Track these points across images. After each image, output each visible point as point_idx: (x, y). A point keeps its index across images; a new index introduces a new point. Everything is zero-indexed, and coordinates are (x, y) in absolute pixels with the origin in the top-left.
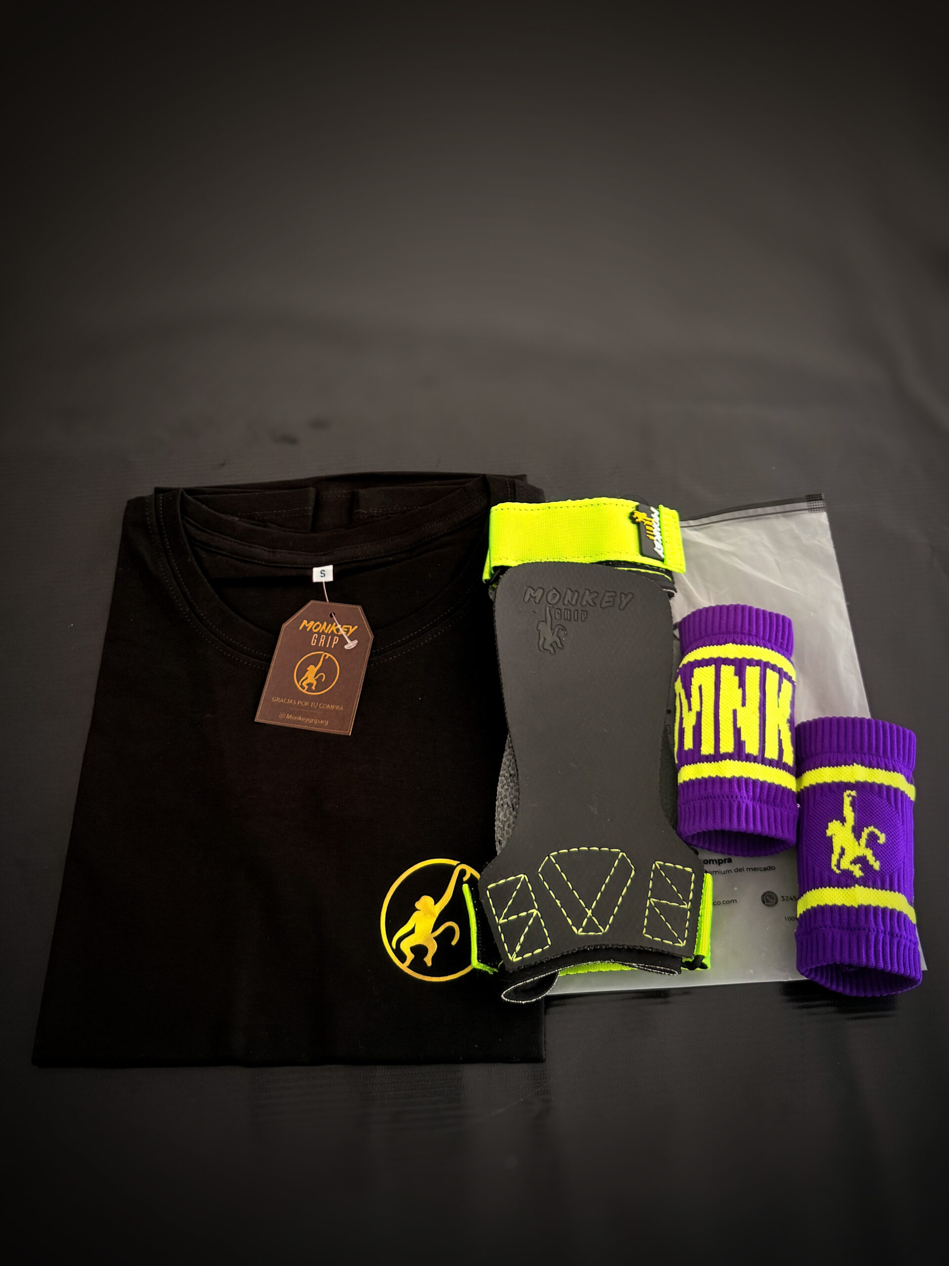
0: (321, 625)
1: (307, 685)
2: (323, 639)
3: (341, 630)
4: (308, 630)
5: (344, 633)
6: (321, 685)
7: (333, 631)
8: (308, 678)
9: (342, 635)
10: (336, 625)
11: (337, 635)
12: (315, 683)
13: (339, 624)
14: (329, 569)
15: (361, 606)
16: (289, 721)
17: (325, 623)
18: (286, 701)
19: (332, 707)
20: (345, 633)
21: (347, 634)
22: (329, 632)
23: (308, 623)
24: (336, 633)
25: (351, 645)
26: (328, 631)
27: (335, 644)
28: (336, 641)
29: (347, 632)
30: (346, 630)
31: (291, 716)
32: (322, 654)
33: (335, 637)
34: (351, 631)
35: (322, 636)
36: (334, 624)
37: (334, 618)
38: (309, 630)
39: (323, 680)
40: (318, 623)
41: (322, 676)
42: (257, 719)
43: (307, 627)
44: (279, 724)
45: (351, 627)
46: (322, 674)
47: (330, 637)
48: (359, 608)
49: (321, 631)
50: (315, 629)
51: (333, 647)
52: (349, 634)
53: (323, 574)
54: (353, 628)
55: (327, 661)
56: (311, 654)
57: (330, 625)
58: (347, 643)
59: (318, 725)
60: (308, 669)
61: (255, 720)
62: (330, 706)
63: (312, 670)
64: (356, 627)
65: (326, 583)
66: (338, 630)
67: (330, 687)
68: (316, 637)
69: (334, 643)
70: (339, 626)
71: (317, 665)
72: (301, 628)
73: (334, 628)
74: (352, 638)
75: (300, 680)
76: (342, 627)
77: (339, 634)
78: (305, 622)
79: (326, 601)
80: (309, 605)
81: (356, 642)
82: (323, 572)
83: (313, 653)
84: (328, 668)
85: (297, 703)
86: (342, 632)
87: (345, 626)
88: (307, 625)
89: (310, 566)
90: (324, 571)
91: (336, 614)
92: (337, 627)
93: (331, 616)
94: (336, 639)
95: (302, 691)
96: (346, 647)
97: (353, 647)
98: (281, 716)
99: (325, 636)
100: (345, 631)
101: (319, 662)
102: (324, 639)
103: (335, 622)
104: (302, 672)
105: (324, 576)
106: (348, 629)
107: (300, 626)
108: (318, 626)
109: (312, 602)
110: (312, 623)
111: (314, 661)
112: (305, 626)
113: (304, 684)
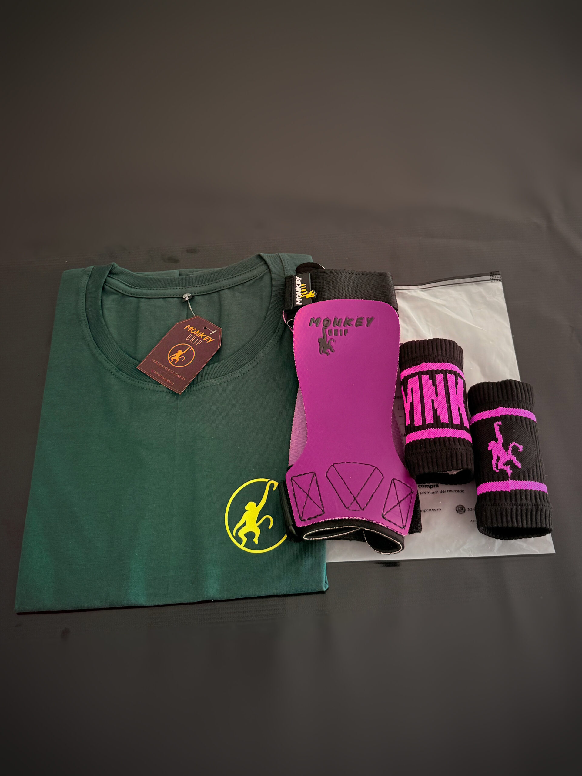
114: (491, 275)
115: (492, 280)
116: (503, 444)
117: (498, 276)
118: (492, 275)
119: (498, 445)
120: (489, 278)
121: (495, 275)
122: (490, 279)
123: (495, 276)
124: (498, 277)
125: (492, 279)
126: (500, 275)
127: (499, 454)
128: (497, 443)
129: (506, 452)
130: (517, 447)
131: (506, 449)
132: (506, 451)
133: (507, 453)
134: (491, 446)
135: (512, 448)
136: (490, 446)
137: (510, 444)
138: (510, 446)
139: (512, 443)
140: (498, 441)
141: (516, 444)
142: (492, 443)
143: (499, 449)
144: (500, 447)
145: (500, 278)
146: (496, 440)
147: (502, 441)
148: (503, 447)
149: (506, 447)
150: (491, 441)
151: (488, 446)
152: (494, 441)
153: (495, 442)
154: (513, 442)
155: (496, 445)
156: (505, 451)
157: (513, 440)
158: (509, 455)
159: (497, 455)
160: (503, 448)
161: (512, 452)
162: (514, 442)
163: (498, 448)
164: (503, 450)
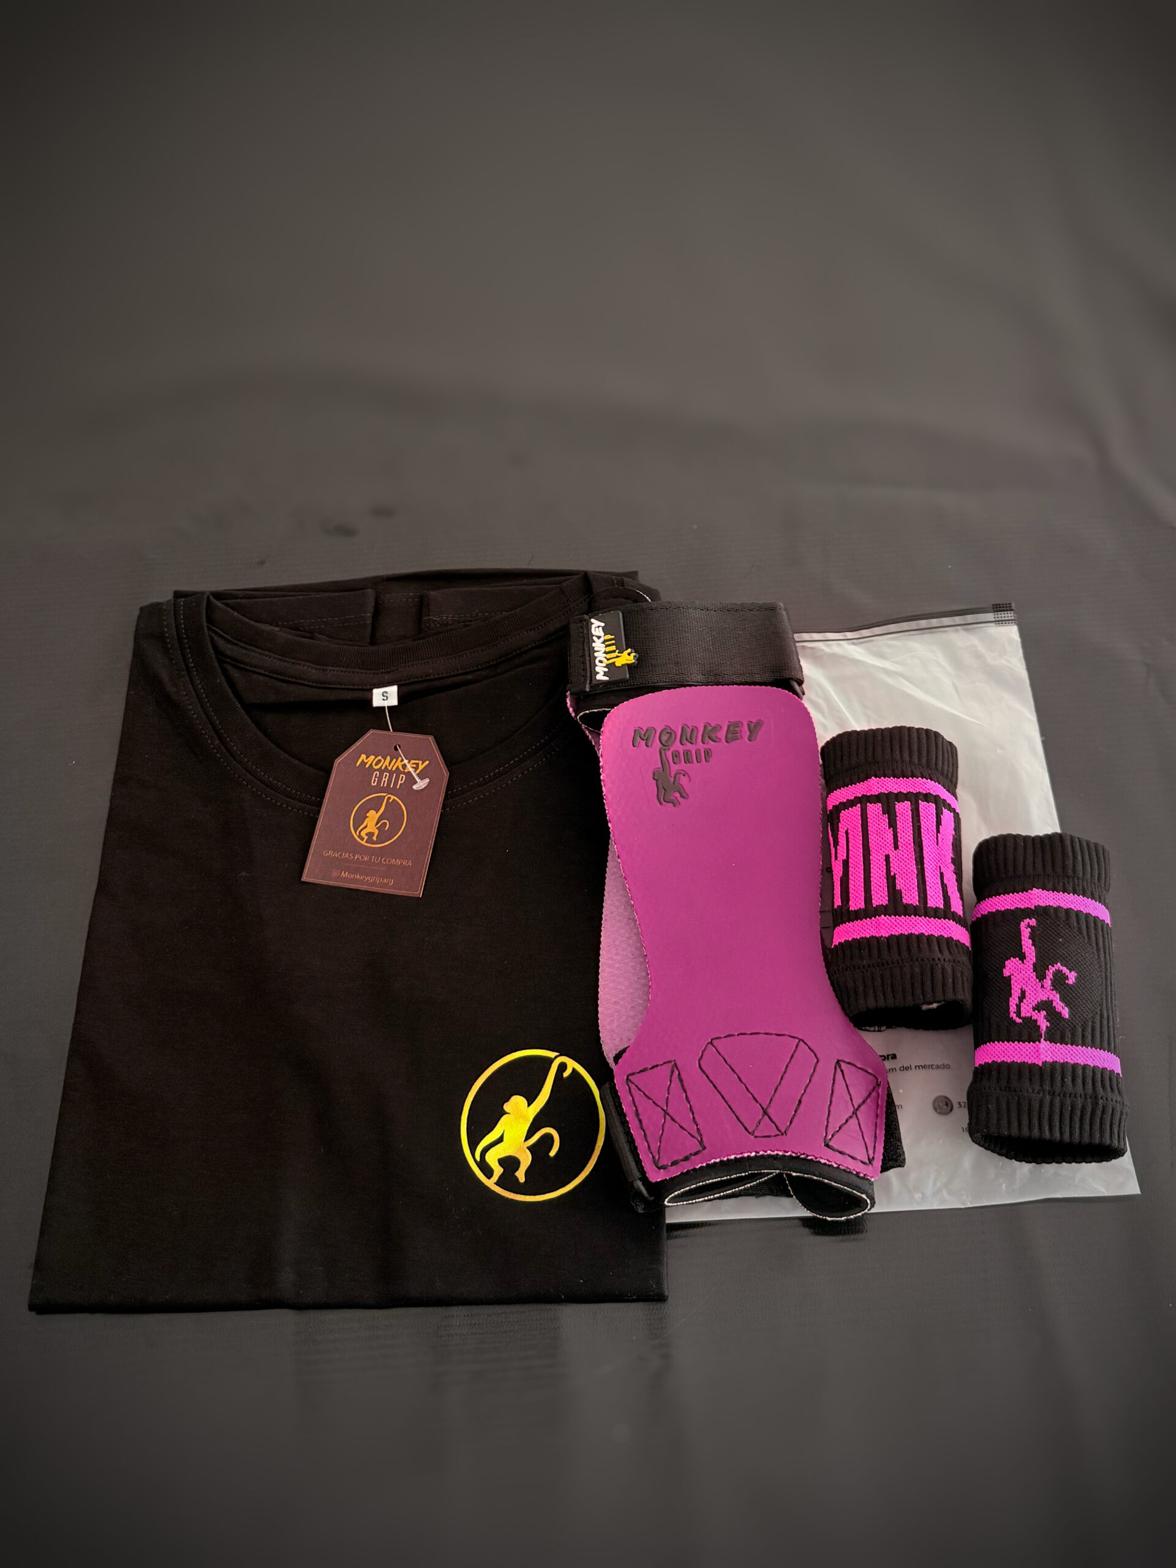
0: (383, 760)
1: (366, 834)
2: (385, 778)
3: (408, 766)
4: (367, 766)
5: (411, 770)
6: (383, 835)
7: (398, 767)
8: (368, 825)
9: (410, 772)
10: (402, 760)
11: (404, 773)
12: (376, 832)
13: (406, 759)
14: (393, 690)
15: (432, 737)
16: (345, 879)
17: (388, 758)
18: (341, 855)
19: (398, 862)
20: (413, 769)
21: (415, 771)
22: (394, 769)
23: (367, 758)
24: (402, 770)
25: (421, 784)
26: (392, 768)
27: (401, 784)
28: (401, 781)
29: (416, 769)
30: (415, 766)
31: (347, 873)
32: (385, 796)
33: (401, 775)
34: (421, 767)
35: (385, 774)
36: (400, 759)
37: (399, 750)
38: (369, 767)
39: (386, 829)
40: (380, 758)
41: (386, 823)
42: (304, 878)
43: (367, 763)
44: (331, 883)
45: (421, 762)
46: (386, 821)
47: (395, 775)
48: (431, 738)
49: (383, 768)
50: (376, 765)
51: (398, 787)
52: (418, 772)
53: (385, 697)
54: (422, 764)
55: (392, 805)
56: (371, 797)
57: (395, 760)
58: (417, 782)
59: (381, 885)
60: (368, 815)
61: (302, 880)
62: (396, 860)
63: (373, 816)
64: (427, 762)
65: (388, 707)
66: (404, 766)
67: (395, 838)
68: (378, 776)
69: (400, 782)
70: (406, 761)
71: (379, 810)
72: (358, 765)
73: (399, 764)
74: (422, 776)
75: (358, 829)
76: (409, 762)
77: (406, 771)
78: (363, 756)
79: (390, 730)
80: (368, 735)
81: (427, 781)
82: (385, 694)
83: (373, 796)
84: (392, 813)
85: (354, 857)
86: (410, 768)
87: (413, 761)
88: (366, 761)
89: (368, 687)
90: (386, 692)
91: (401, 746)
92: (403, 763)
93: (396, 749)
94: (403, 777)
95: (360, 843)
96: (415, 787)
97: (423, 787)
98: (335, 874)
99: (388, 774)
100: (413, 767)
101: (381, 807)
102: (387, 777)
103: (401, 756)
104: (361, 818)
105: (387, 699)
106: (417, 764)
107: (357, 761)
108: (379, 761)
109: (371, 731)
110: (372, 757)
111: (375, 805)
112: (363, 760)
113: (363, 834)
114: (994, 612)
115: (998, 622)
116: (1035, 965)
117: (1009, 612)
118: (997, 611)
119: (1026, 966)
120: (990, 616)
121: (1004, 611)
122: (994, 620)
123: (1002, 613)
124: (1010, 615)
125: (997, 619)
126: (1013, 610)
127: (1024, 986)
128: (1023, 962)
129: (1040, 984)
130: (1065, 974)
131: (1041, 977)
132: (1040, 981)
133: (1042, 986)
134: (1010, 968)
135: (1053, 976)
136: (1007, 968)
137: (1050, 966)
138: (1048, 970)
139: (1053, 966)
140: (1025, 958)
141: (1062, 968)
142: (1012, 962)
143: (1026, 975)
144: (1029, 972)
145: (1013, 618)
146: (1022, 957)
147: (1034, 959)
148: (1034, 971)
149: (1040, 971)
150: (1012, 958)
151: (1005, 967)
152: (1017, 959)
153: (1020, 959)
154: (1056, 964)
155: (1020, 966)
156: (1038, 980)
157: (1056, 960)
158: (1046, 989)
159: (1020, 987)
160: (1035, 973)
161: (1053, 985)
162: (1059, 964)
163: (1024, 972)
164: (1035, 978)
